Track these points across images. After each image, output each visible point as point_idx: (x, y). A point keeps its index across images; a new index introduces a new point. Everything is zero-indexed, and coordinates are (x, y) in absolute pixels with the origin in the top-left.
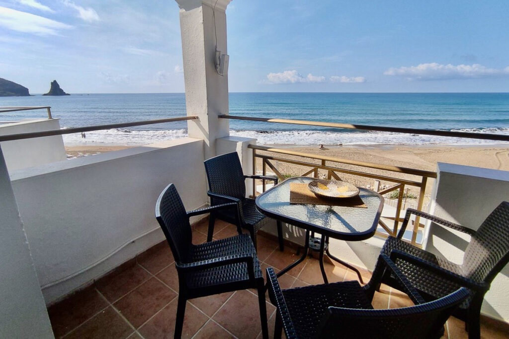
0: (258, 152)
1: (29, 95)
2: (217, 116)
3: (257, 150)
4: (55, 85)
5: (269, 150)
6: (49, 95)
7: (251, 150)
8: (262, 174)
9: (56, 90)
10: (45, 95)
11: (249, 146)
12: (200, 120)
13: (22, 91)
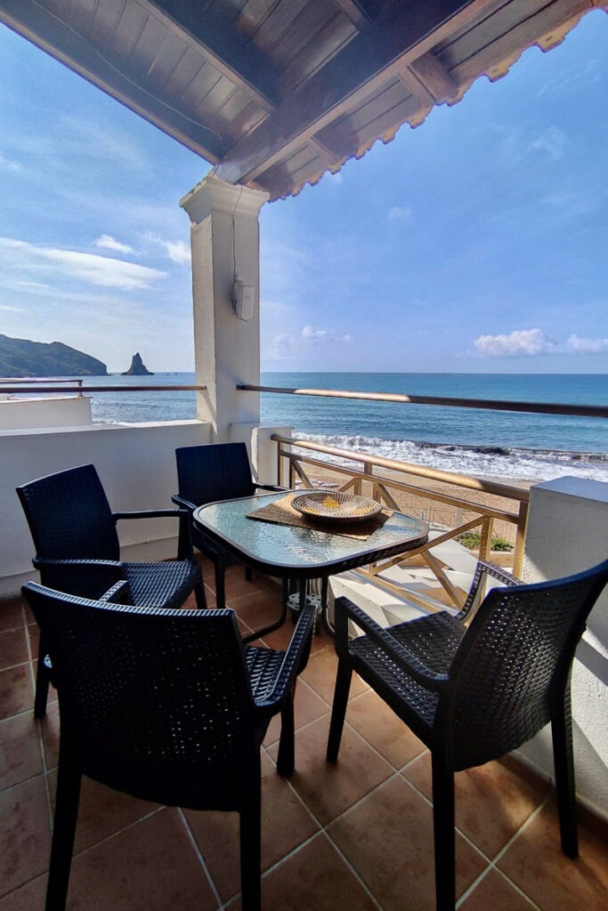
0: (285, 448)
1: (107, 375)
2: (235, 387)
3: (285, 444)
4: (137, 359)
5: (297, 443)
6: (131, 375)
7: (276, 443)
8: (276, 484)
9: (138, 367)
10: (124, 374)
11: (273, 437)
12: (209, 391)
13: (99, 368)
